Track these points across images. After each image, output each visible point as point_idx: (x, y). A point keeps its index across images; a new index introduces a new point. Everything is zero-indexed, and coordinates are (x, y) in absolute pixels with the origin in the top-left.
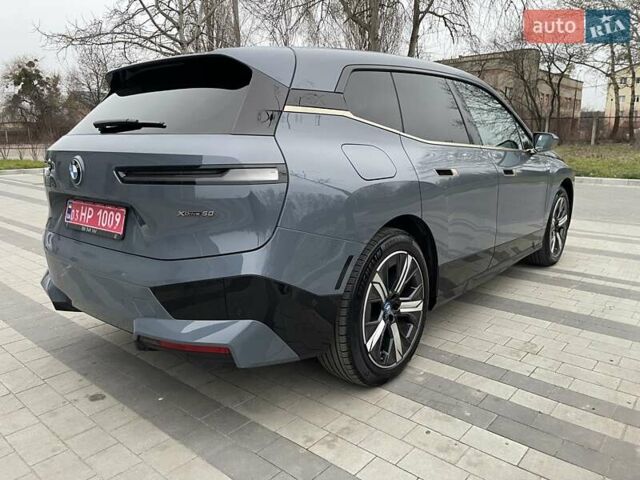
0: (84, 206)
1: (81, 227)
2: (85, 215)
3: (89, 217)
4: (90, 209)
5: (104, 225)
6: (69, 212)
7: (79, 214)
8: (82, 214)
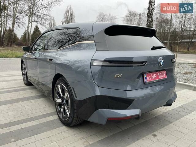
0: (152, 74)
1: (154, 81)
2: (153, 77)
3: (155, 77)
4: (154, 74)
5: (161, 77)
6: (146, 78)
7: (151, 77)
8: (152, 77)
